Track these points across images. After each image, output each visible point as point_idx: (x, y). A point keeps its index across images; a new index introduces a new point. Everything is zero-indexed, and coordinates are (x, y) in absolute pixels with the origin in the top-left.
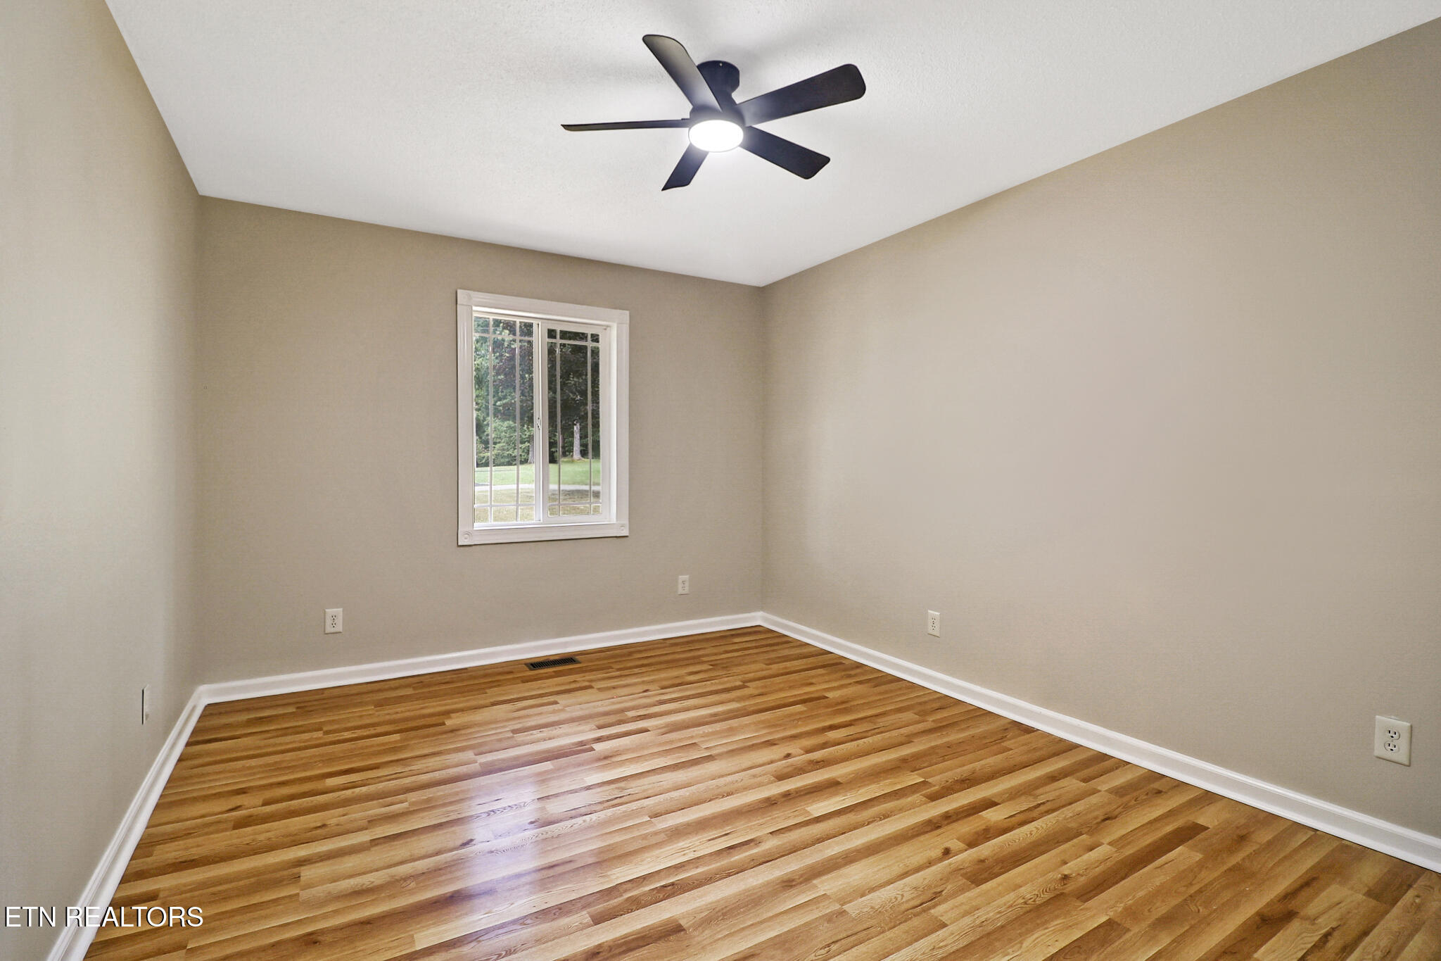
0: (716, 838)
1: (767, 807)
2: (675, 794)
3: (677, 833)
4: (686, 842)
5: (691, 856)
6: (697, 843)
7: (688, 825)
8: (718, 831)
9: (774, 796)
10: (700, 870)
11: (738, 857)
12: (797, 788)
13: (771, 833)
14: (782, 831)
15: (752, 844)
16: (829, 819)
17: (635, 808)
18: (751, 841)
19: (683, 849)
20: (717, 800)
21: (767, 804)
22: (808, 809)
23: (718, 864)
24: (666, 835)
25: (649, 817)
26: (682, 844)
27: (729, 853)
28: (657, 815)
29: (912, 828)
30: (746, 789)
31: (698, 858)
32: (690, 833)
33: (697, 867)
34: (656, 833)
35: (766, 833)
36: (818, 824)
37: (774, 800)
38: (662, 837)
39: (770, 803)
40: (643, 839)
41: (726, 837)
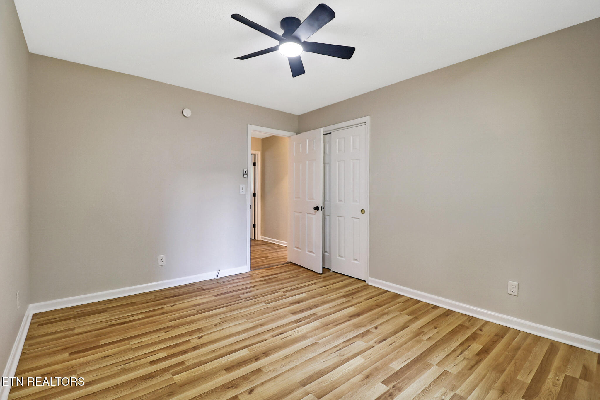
0: (288, 336)
1: (267, 352)
2: (312, 355)
3: (304, 337)
4: (299, 334)
5: (295, 330)
6: (294, 334)
7: (300, 341)
8: (287, 339)
9: (264, 358)
10: (291, 326)
11: (279, 331)
12: (251, 364)
13: (267, 340)
14: (262, 341)
15: (274, 335)
16: (240, 348)
17: (327, 346)
18: (274, 337)
19: (299, 332)
20: (291, 353)
21: (268, 353)
22: (249, 352)
23: (285, 328)
24: (308, 336)
25: (318, 343)
26: (300, 334)
27: (282, 332)
28: (316, 343)
29: (206, 346)
30: (278, 361)
31: (292, 330)
32: (299, 337)
33: (292, 327)
34: (312, 336)
35: (269, 340)
36: (246, 345)
37: (263, 355)
38: (309, 335)
39: (266, 354)
40: (315, 334)
41: (285, 337)
